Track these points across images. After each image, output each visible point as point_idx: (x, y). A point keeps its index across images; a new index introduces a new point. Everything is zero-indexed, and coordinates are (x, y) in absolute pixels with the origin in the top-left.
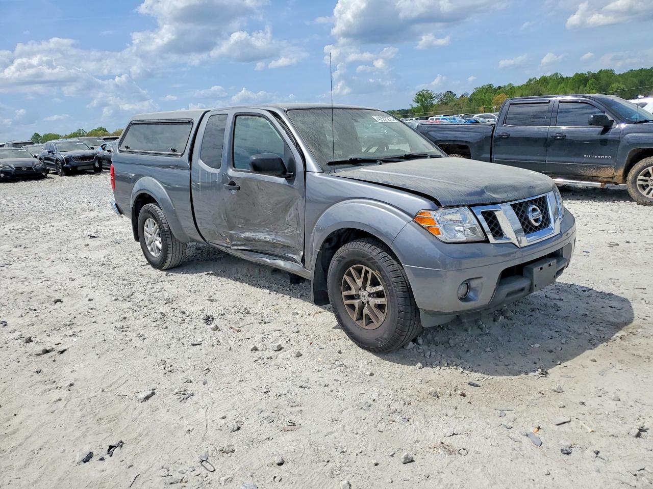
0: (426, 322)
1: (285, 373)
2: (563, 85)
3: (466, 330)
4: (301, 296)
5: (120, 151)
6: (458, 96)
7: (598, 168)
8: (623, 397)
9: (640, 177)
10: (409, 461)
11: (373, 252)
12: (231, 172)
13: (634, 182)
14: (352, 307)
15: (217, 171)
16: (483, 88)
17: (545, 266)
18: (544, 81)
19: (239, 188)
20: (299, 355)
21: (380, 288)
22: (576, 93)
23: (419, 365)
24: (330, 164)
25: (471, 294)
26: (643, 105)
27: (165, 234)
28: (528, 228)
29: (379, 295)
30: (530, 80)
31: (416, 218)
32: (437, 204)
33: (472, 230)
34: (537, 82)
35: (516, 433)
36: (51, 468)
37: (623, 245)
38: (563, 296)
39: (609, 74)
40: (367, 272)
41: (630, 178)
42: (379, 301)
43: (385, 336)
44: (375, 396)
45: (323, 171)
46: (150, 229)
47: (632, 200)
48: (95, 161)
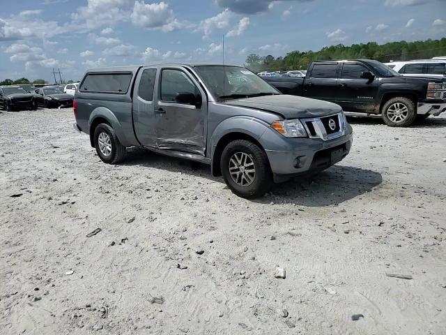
0: (276, 180)
1: (202, 208)
2: (345, 52)
3: (295, 188)
4: (201, 175)
5: (81, 91)
6: (276, 59)
7: (366, 105)
8: (373, 212)
9: (389, 110)
10: (273, 238)
11: (249, 144)
12: (160, 103)
13: (386, 113)
14: (235, 176)
15: (150, 102)
16: (293, 53)
17: (337, 151)
18: (333, 49)
19: (165, 112)
20: (208, 201)
21: (252, 164)
22: (353, 58)
23: (272, 203)
24: (222, 97)
25: (300, 164)
26: (393, 66)
27: (114, 142)
28: (329, 131)
29: (251, 167)
30: (324, 48)
31: (272, 126)
32: (282, 117)
33: (301, 131)
34: (328, 49)
35: (323, 227)
36: (95, 249)
37: (378, 148)
38: (345, 172)
39: (374, 45)
40: (244, 156)
41: (383, 111)
42: (251, 171)
43: (254, 189)
44: (252, 216)
45: (218, 101)
46: (103, 140)
47: (385, 124)
48: (32, 102)
